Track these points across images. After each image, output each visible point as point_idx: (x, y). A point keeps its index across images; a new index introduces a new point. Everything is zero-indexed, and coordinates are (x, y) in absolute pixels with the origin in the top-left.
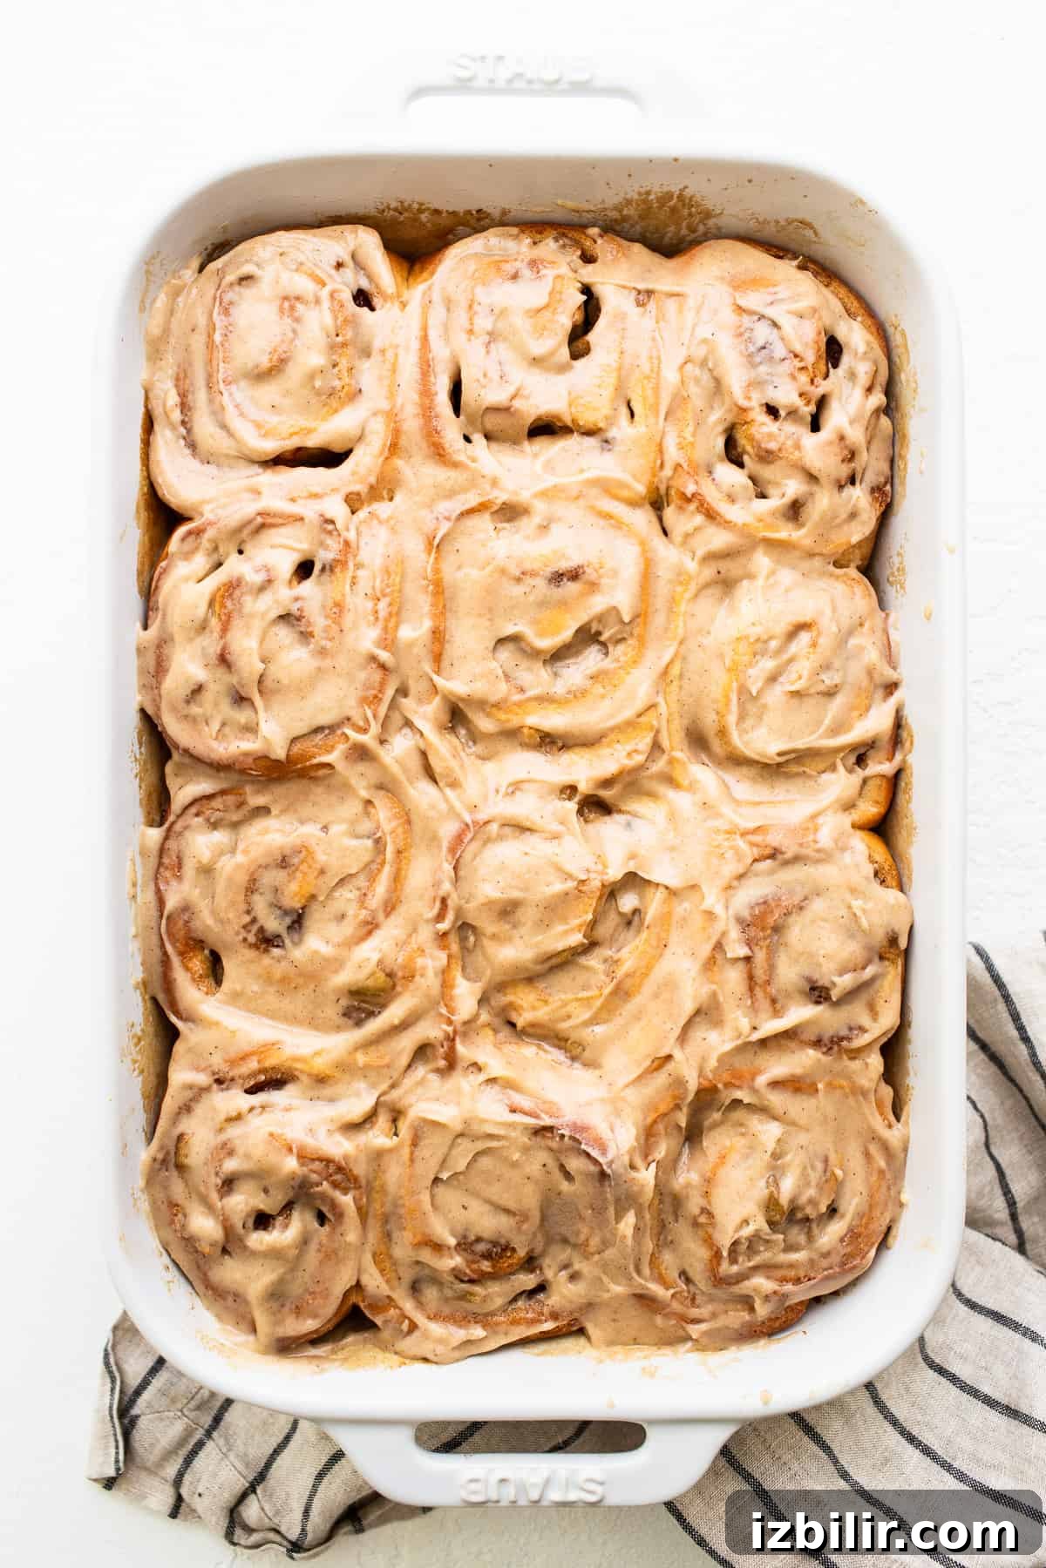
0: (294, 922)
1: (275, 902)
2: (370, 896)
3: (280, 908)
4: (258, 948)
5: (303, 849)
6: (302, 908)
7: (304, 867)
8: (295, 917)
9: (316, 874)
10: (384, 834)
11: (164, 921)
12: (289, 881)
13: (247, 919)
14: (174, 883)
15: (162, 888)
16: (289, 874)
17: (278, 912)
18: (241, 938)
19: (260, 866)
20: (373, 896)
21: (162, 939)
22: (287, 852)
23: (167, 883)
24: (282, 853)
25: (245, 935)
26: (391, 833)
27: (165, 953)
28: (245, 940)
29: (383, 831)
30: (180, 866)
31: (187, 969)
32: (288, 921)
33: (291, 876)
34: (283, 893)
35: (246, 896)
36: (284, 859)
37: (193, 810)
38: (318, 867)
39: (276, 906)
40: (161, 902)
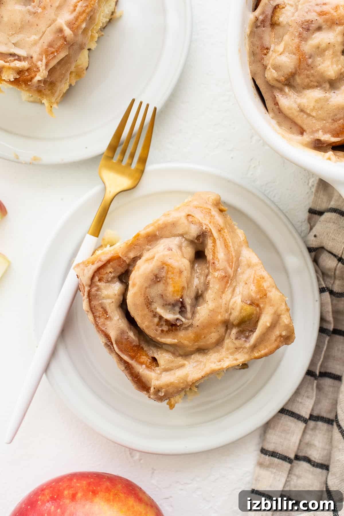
0: (181, 308)
1: (165, 303)
2: (216, 263)
3: (169, 304)
4: (172, 331)
5: (164, 266)
6: (181, 298)
7: (170, 275)
8: (180, 305)
9: (178, 275)
10: (207, 225)
11: (115, 346)
12: (166, 287)
13: (156, 320)
14: (108, 323)
15: (103, 329)
16: (164, 283)
17: (170, 307)
18: (159, 331)
19: (146, 288)
20: (219, 261)
21: (119, 356)
22: (156, 272)
23: (104, 324)
24: (154, 274)
25: (161, 329)
26: (210, 222)
27: (125, 362)
28: (162, 331)
29: (205, 224)
30: (105, 312)
31: (141, 363)
32: (177, 309)
33: (166, 284)
34: (166, 296)
35: (148, 308)
36: (156, 276)
37: (97, 278)
38: (178, 270)
39: (166, 305)
40: (107, 336)
